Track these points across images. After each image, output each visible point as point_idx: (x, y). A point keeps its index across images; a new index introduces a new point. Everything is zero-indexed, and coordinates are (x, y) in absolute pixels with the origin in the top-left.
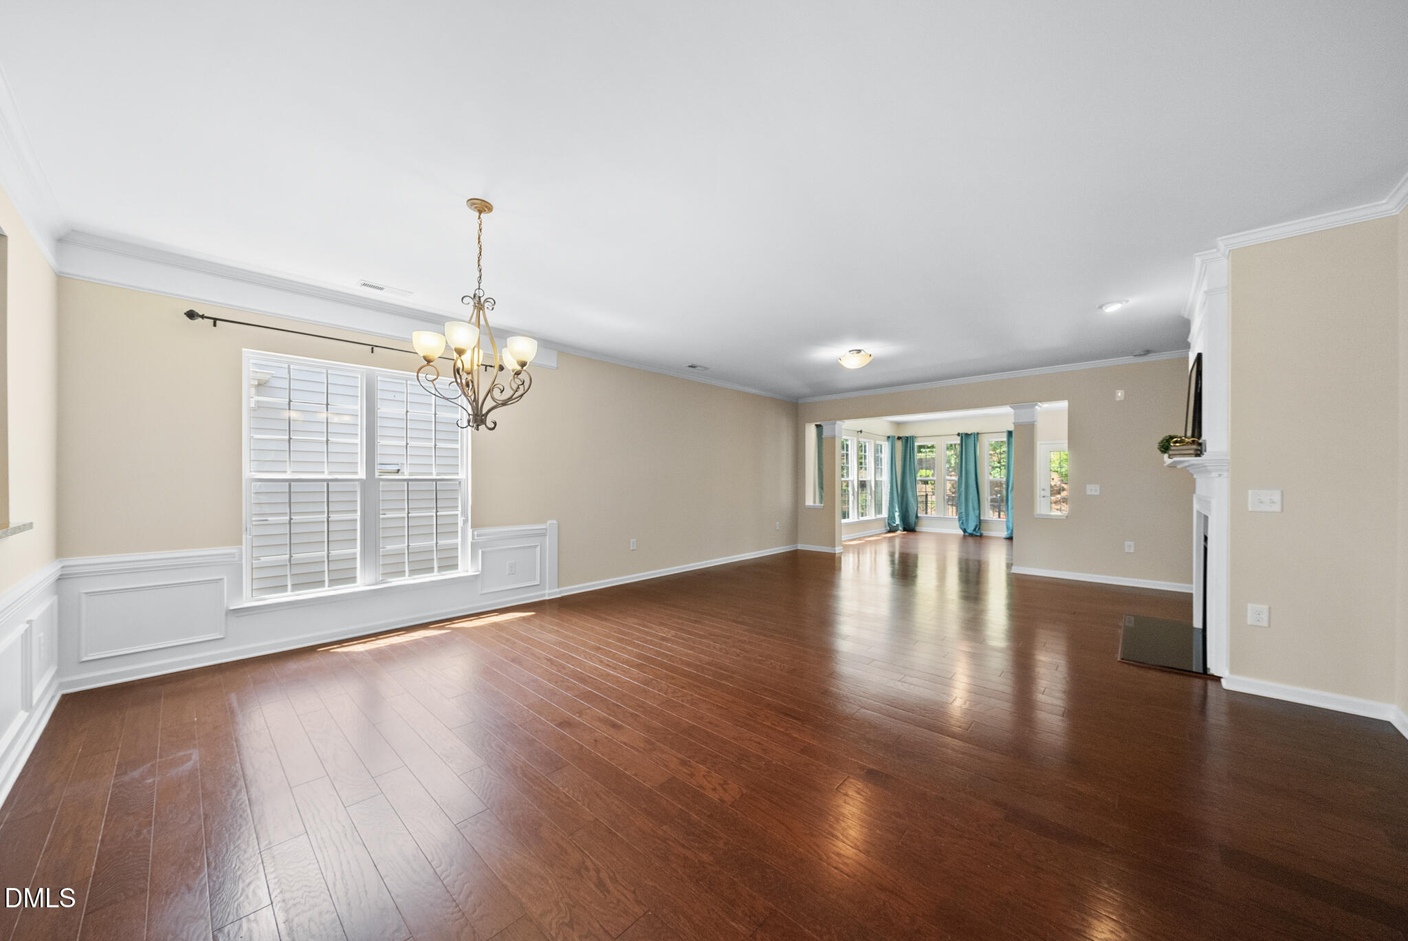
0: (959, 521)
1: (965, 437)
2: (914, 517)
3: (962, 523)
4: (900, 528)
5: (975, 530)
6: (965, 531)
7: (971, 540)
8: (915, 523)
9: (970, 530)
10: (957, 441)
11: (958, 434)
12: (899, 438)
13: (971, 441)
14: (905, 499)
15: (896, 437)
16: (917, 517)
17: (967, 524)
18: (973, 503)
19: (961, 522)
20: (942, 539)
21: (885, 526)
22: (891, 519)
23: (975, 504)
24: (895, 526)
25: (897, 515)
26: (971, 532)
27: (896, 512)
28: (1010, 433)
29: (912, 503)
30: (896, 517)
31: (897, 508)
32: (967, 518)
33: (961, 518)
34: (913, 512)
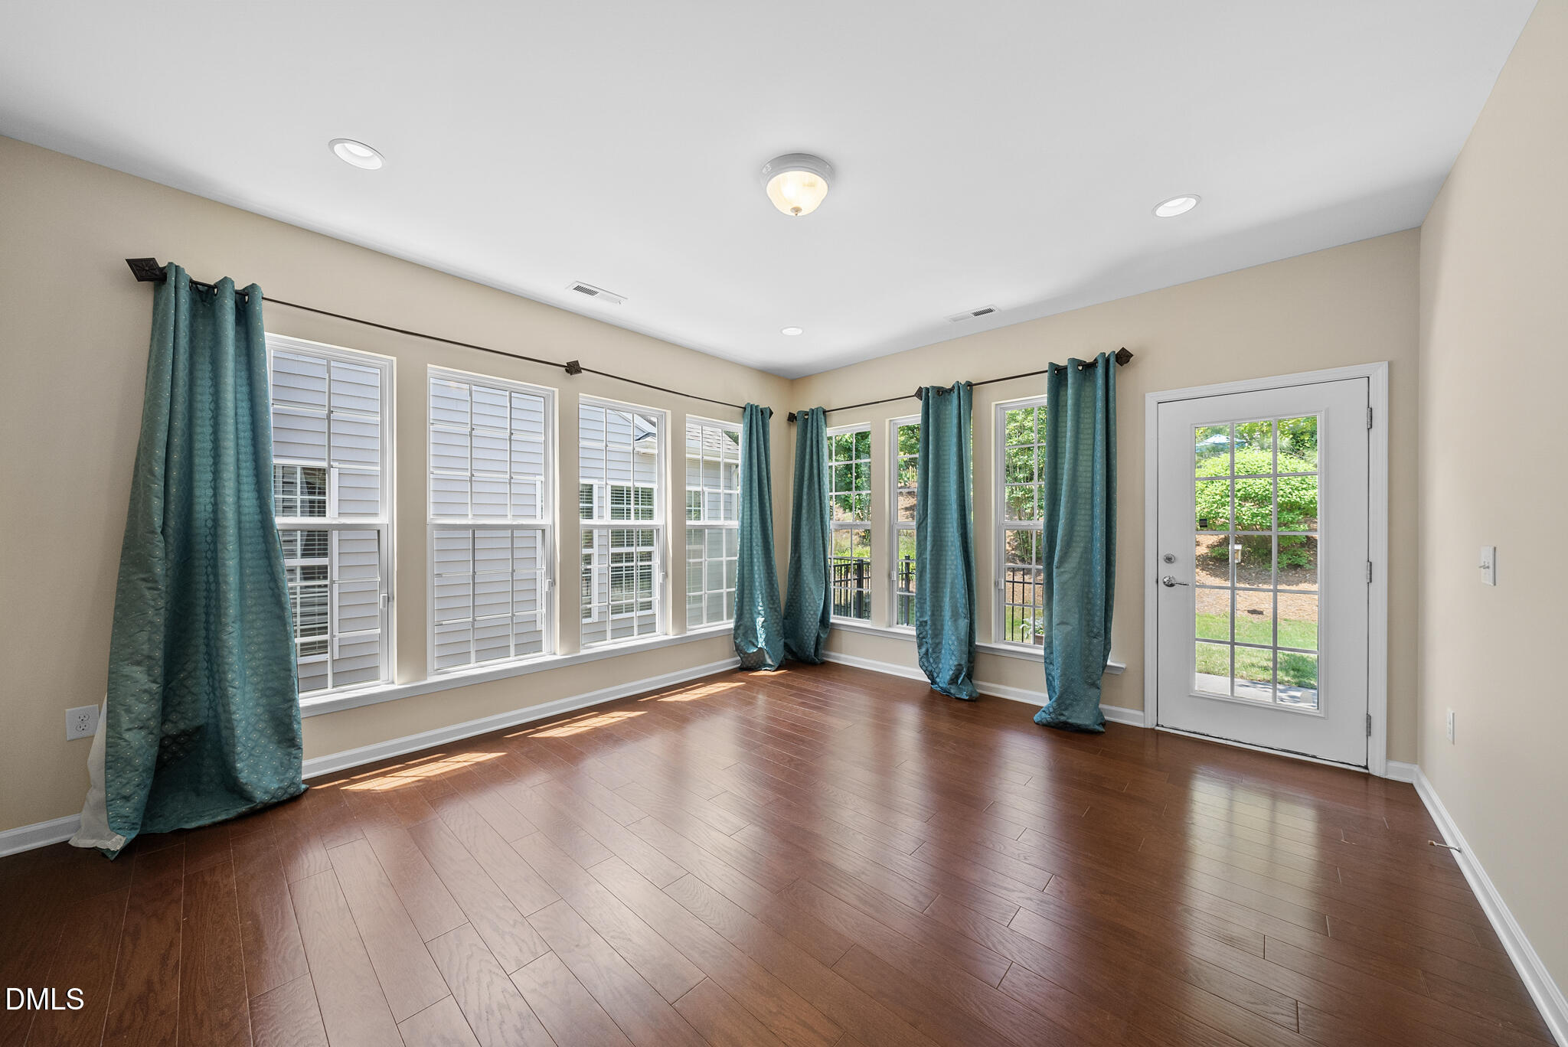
0: (920, 646)
1: (934, 398)
2: (816, 627)
3: (927, 653)
4: (769, 661)
5: (953, 680)
6: (931, 676)
9: (945, 676)
11: (919, 393)
12: (793, 418)
13: (952, 409)
17: (939, 658)
18: (953, 598)
19: (923, 650)
22: (745, 634)
23: (962, 600)
24: (754, 653)
25: (760, 623)
26: (945, 686)
27: (760, 614)
28: (1058, 375)
29: (810, 588)
30: (758, 628)
31: (761, 604)
32: (937, 641)
33: (924, 638)
34: (812, 612)
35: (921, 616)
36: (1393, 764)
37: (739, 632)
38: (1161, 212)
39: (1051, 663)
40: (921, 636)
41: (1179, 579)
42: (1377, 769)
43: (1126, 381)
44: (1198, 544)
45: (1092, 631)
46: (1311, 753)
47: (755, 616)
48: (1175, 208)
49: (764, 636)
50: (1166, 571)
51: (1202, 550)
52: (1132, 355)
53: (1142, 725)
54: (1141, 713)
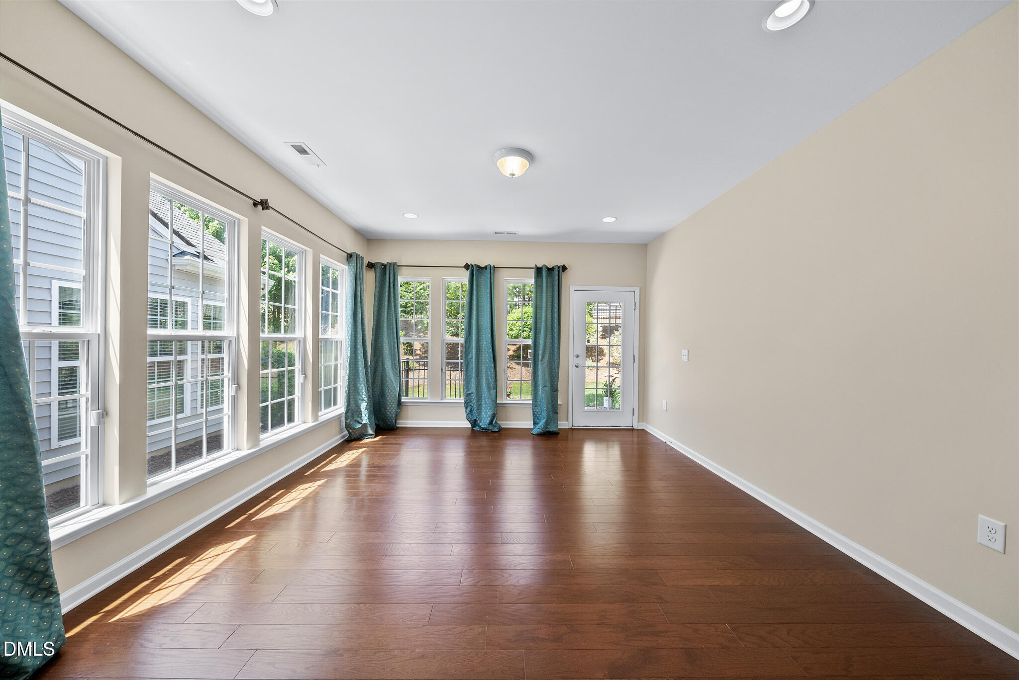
0: (466, 408)
1: (476, 271)
2: (395, 405)
3: (471, 411)
4: (370, 432)
5: (491, 423)
6: (474, 423)
7: (484, 442)
8: (396, 416)
9: (484, 422)
10: (464, 278)
11: (467, 267)
12: (371, 266)
13: (485, 279)
14: (380, 369)
15: (365, 263)
16: (400, 403)
17: (480, 414)
18: (487, 379)
19: (469, 409)
20: (437, 436)
21: (341, 431)
22: (352, 416)
23: (491, 380)
24: (359, 428)
25: (365, 406)
26: (485, 426)
27: (363, 400)
28: (539, 270)
29: (391, 380)
30: (363, 410)
31: (364, 393)
32: (480, 403)
33: (469, 403)
34: (393, 396)
35: (467, 391)
36: (640, 424)
37: (348, 415)
38: (604, 220)
39: (536, 406)
40: (467, 402)
41: (580, 364)
42: (635, 427)
43: (565, 277)
44: (509, 350)
45: (554, 389)
46: (619, 425)
47: (360, 402)
48: (608, 220)
49: (367, 415)
50: (577, 361)
51: (511, 353)
52: (567, 269)
53: (567, 427)
54: (567, 422)
